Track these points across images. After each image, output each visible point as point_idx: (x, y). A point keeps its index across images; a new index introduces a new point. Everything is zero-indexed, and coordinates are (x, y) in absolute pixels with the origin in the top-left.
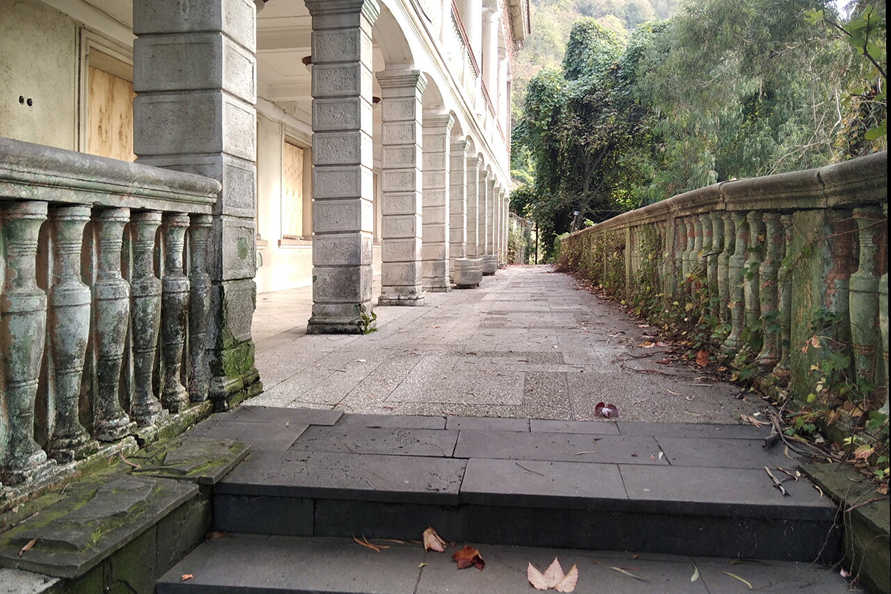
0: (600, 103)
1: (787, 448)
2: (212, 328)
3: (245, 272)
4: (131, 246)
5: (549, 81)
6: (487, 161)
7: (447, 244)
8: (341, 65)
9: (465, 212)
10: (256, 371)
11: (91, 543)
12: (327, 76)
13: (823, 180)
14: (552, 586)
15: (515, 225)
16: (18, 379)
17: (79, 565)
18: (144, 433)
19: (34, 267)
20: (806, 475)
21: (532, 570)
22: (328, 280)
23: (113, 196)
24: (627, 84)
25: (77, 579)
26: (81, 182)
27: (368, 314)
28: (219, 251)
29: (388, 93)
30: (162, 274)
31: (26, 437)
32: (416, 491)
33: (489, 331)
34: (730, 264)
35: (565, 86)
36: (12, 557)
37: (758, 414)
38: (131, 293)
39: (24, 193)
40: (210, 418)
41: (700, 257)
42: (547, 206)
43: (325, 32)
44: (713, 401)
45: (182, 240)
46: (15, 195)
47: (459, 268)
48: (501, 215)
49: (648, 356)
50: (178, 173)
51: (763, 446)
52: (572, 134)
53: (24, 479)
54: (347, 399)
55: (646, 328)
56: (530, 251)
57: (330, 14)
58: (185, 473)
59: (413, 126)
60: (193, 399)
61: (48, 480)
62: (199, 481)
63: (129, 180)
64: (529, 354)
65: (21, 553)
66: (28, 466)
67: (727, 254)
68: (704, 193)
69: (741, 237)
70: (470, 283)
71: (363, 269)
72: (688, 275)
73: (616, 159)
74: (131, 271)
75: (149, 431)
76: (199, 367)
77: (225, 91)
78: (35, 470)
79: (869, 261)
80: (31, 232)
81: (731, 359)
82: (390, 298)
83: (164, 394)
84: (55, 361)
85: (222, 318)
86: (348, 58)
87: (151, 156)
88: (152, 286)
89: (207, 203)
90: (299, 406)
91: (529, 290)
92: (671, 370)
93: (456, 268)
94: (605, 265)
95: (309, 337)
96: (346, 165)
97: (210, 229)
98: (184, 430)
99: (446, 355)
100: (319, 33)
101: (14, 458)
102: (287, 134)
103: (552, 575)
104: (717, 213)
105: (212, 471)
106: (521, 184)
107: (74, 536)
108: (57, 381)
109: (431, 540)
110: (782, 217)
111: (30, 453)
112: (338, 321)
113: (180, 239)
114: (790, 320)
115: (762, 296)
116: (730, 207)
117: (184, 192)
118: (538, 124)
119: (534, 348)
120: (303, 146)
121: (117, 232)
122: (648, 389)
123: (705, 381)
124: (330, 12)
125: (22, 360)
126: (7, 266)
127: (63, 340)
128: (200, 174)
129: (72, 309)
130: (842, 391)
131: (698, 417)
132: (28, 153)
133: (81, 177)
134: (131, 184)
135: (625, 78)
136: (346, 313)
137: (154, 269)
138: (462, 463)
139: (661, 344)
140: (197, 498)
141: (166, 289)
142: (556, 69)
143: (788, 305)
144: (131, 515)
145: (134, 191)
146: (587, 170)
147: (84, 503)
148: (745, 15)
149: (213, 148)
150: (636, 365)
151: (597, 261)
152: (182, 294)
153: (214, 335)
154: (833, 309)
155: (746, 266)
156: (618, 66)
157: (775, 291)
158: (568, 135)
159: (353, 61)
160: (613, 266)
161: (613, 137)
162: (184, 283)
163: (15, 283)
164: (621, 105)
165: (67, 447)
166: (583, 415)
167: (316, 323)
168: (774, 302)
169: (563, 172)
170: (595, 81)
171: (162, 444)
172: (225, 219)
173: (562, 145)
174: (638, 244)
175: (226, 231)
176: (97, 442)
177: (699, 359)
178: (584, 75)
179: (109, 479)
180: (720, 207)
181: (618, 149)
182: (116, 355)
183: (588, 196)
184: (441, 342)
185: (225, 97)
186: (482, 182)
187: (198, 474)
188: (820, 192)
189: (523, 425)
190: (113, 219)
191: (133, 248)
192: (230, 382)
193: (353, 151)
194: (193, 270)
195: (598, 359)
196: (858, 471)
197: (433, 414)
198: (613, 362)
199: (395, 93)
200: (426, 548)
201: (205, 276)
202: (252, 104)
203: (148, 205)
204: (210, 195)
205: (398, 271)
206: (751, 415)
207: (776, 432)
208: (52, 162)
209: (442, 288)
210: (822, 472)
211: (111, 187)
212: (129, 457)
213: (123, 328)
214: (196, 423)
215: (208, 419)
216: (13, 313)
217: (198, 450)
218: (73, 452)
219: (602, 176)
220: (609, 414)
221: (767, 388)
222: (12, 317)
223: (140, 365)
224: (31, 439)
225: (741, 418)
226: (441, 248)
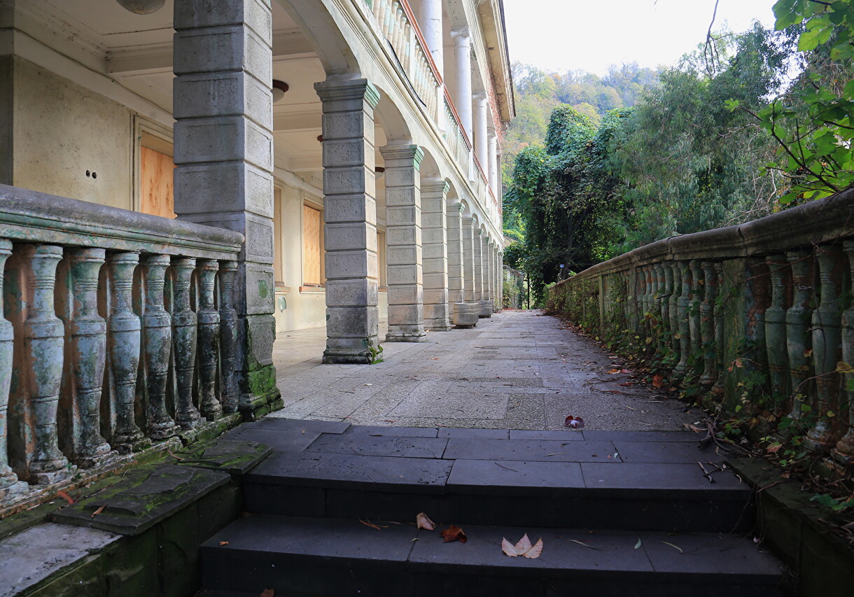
0: (579, 174)
1: (718, 448)
2: (239, 353)
3: (266, 308)
4: (172, 285)
5: (534, 155)
6: (481, 221)
7: (446, 290)
8: (348, 141)
9: (462, 263)
10: (277, 390)
11: (146, 511)
12: (335, 150)
13: (743, 234)
14: (521, 554)
15: (509, 276)
16: (86, 387)
17: (137, 526)
18: (187, 434)
19: (96, 300)
20: (730, 467)
21: (505, 542)
22: (340, 318)
23: (156, 245)
24: (600, 159)
25: (136, 537)
26: (130, 234)
27: (375, 347)
28: (243, 291)
29: (390, 163)
30: (197, 309)
31: (94, 432)
32: (410, 483)
33: (481, 362)
34: (678, 304)
35: (548, 160)
36: (86, 519)
37: (698, 422)
38: (173, 323)
39: (86, 241)
40: (240, 426)
41: (656, 300)
42: (536, 260)
43: (333, 115)
44: (663, 414)
45: (213, 281)
46: (80, 243)
47: (457, 311)
48: (496, 267)
49: (614, 380)
50: (209, 227)
51: (699, 447)
52: (555, 199)
53: (94, 463)
54: (355, 414)
55: (615, 359)
56: (522, 298)
57: (338, 100)
58: (219, 465)
59: (413, 190)
60: (226, 411)
61: (112, 466)
62: (231, 471)
63: (169, 233)
64: (514, 379)
65: (93, 516)
66: (96, 454)
67: (676, 296)
68: (656, 246)
69: (686, 282)
70: (467, 323)
71: (369, 309)
72: (646, 314)
73: (595, 221)
74: (172, 305)
75: (191, 433)
76: (230, 385)
77: (247, 162)
78: (102, 458)
79: (779, 298)
80: (93, 273)
81: (680, 381)
82: (396, 335)
83: (202, 406)
84: (114, 374)
85: (247, 346)
86: (353, 135)
87: (188, 215)
88: (189, 318)
89: (232, 252)
90: (313, 418)
91: (519, 330)
92: (632, 391)
93: (455, 311)
94: (584, 309)
95: (324, 366)
96: (353, 222)
97: (235, 273)
98: (220, 434)
99: (442, 381)
100: (328, 115)
101: (85, 447)
102: (306, 198)
103: (521, 546)
104: (668, 263)
105: (240, 463)
106: (513, 241)
107: (132, 505)
108: (116, 390)
109: (423, 521)
110: (715, 264)
111: (98, 445)
112: (349, 353)
113: (211, 281)
114: (723, 348)
115: (702, 329)
116: (677, 257)
117: (213, 242)
118: (525, 190)
119: (519, 375)
120: (319, 208)
121: (161, 273)
122: (611, 406)
123: (658, 399)
124: (337, 98)
125: (88, 372)
126: (75, 299)
127: (120, 358)
128: (227, 228)
129: (126, 334)
130: (761, 402)
131: (649, 426)
132: (89, 210)
133: (131, 230)
134: (170, 236)
135: (598, 154)
136: (355, 346)
137: (191, 305)
138: (450, 463)
139: (626, 371)
140: (229, 484)
141: (201, 321)
142: (540, 146)
143: (722, 336)
144: (176, 494)
145: (173, 241)
146: (570, 230)
147: (140, 483)
148: (693, 104)
149: (238, 208)
150: (603, 388)
151: (577, 305)
152: (214, 325)
153: (241, 359)
154: (754, 337)
155: (690, 305)
156: (592, 144)
157: (711, 326)
158: (552, 201)
159: (358, 138)
160: (590, 309)
161: (591, 203)
162: (215, 316)
163: (81, 312)
164: (597, 176)
165: (126, 442)
166: (555, 425)
167: (330, 355)
168: (711, 333)
169: (549, 231)
170: (573, 156)
171: (201, 444)
172: (248, 265)
173: (547, 209)
174: (609, 289)
175: (248, 274)
176: (149, 439)
177: (655, 382)
178: (563, 150)
179: (159, 467)
180: (669, 257)
181: (596, 213)
182: (162, 372)
183: (572, 252)
184: (438, 371)
185: (247, 167)
186: (477, 239)
187: (229, 466)
188: (741, 244)
189: (504, 435)
190: (157, 264)
191: (174, 287)
192: (256, 398)
193: (359, 210)
194: (223, 306)
195: (572, 383)
196: (770, 462)
197: (427, 426)
198: (584, 385)
199: (396, 163)
200: (419, 527)
201: (232, 311)
202: (270, 172)
203: (185, 252)
204: (235, 245)
205: (402, 313)
206: (692, 424)
207: (710, 436)
208: (108, 217)
209: (443, 328)
210: (743, 464)
211: (155, 238)
212: (175, 453)
213: (167, 350)
214: (229, 430)
215: (239, 427)
216: (80, 335)
217: (230, 449)
218: (131, 445)
219: (583, 235)
220: (576, 424)
221: (707, 403)
222: (80, 338)
223: (182, 381)
224: (98, 434)
225: (684, 426)
226: (441, 294)
